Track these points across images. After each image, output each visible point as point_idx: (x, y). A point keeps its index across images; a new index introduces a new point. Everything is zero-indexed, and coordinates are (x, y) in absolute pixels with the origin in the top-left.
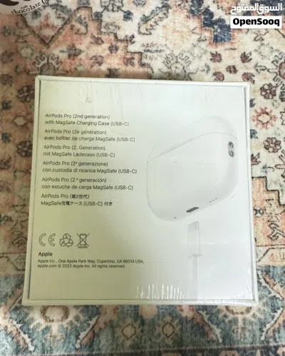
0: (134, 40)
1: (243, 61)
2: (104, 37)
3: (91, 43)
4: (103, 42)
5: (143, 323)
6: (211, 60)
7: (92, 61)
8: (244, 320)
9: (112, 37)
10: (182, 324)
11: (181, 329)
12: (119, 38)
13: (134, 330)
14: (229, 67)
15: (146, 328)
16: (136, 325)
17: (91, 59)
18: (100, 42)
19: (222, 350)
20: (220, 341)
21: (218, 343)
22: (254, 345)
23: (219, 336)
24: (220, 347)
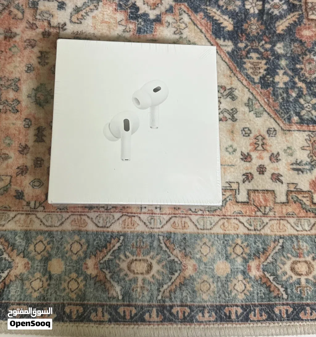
0: (66, 27)
2: (38, 23)
3: (26, 27)
4: (37, 27)
5: (50, 278)
7: (26, 44)
8: (144, 280)
9: (46, 24)
10: (86, 281)
11: (85, 285)
12: (52, 25)
13: (41, 283)
15: (53, 282)
16: (44, 279)
17: (25, 42)
18: (34, 27)
19: (121, 305)
20: (120, 297)
21: (118, 300)
22: (151, 303)
23: (119, 293)
24: (119, 303)
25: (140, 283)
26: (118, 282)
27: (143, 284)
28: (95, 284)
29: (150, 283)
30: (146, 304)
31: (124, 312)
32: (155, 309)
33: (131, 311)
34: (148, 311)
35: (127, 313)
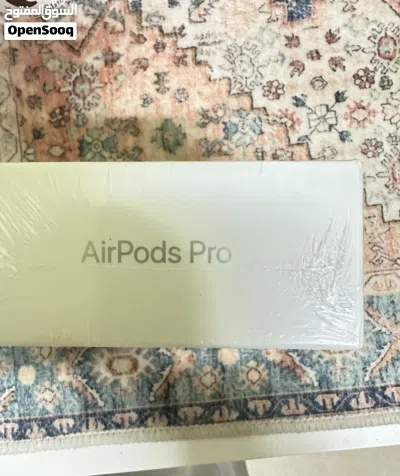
0: (184, 32)
1: (329, 42)
2: (146, 33)
3: (131, 43)
4: (145, 39)
5: (223, 369)
6: (286, 45)
7: (135, 66)
8: (344, 361)
9: (156, 31)
10: (269, 369)
11: (269, 374)
12: (165, 32)
13: (213, 378)
14: (311, 52)
15: (228, 375)
16: (216, 372)
17: (133, 63)
18: (142, 40)
19: (318, 394)
20: (316, 384)
21: (313, 387)
22: (357, 387)
23: (314, 379)
24: (316, 391)
25: (339, 364)
26: (311, 366)
27: (344, 364)
28: (281, 372)
29: (352, 363)
30: (351, 388)
31: (324, 401)
33: (332, 400)
34: (354, 396)
35: (328, 402)
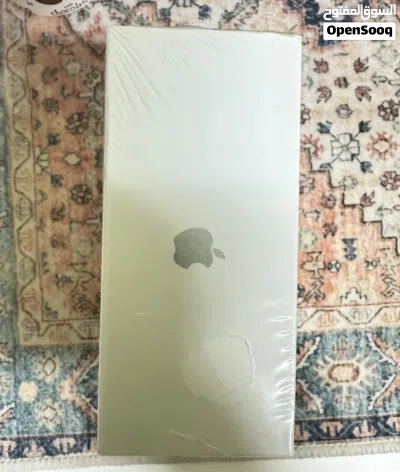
1: (357, 71)
6: (315, 70)
8: (350, 389)
14: (339, 79)
19: (323, 421)
20: (322, 411)
21: (319, 414)
22: (360, 415)
23: (320, 406)
24: (321, 418)
25: (345, 392)
27: (349, 393)
29: (357, 392)
30: (354, 416)
31: (328, 428)
32: (365, 422)
33: (336, 427)
34: (358, 425)
35: (332, 429)
